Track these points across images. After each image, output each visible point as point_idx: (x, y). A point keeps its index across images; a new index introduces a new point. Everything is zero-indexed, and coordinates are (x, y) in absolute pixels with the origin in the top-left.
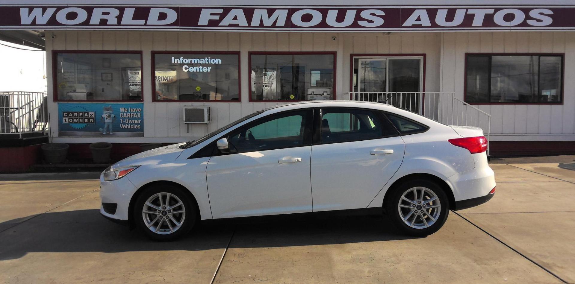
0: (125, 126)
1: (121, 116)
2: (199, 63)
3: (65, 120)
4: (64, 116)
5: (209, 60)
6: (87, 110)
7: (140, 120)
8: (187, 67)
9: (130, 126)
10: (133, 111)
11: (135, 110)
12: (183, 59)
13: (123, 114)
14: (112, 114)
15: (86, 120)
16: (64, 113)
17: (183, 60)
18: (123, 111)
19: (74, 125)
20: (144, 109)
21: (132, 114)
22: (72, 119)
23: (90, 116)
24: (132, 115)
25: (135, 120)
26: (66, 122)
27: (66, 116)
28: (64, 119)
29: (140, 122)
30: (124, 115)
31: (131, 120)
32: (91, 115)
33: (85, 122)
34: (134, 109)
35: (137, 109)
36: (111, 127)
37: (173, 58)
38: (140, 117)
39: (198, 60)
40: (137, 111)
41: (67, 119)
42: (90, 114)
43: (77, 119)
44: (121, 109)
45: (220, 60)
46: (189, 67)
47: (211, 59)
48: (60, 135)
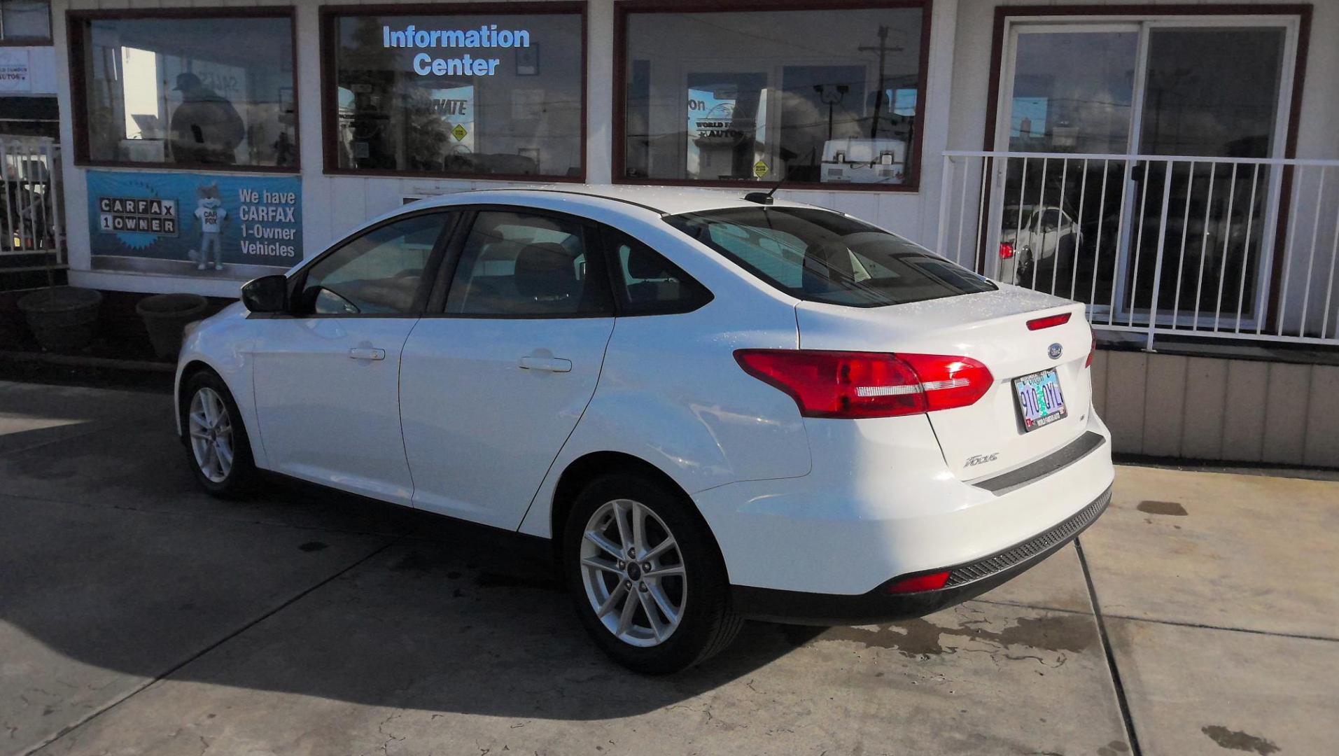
0: (255, 248)
1: (244, 217)
2: (461, 45)
3: (107, 222)
4: (103, 211)
5: (494, 34)
6: (157, 194)
7: (293, 231)
8: (428, 60)
9: (266, 246)
10: (273, 201)
11: (280, 199)
12: (416, 31)
13: (249, 211)
14: (220, 207)
15: (155, 224)
16: (102, 199)
17: (414, 37)
18: (248, 200)
19: (125, 238)
20: (304, 196)
21: (273, 211)
22: (121, 217)
23: (164, 211)
24: (271, 214)
25: (280, 230)
26: (107, 226)
27: (107, 209)
28: (103, 217)
29: (292, 238)
30: (251, 213)
31: (268, 230)
32: (168, 209)
33: (154, 228)
34: (277, 194)
35: (286, 194)
36: (217, 248)
37: (386, 29)
38: (293, 220)
39: (460, 33)
40: (283, 201)
41: (110, 218)
42: (166, 207)
43: (133, 218)
44: (244, 196)
45: (526, 34)
46: (433, 59)
47: (499, 30)
48: (97, 264)
